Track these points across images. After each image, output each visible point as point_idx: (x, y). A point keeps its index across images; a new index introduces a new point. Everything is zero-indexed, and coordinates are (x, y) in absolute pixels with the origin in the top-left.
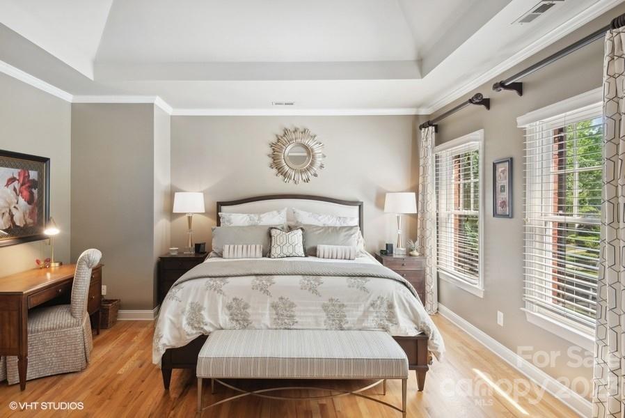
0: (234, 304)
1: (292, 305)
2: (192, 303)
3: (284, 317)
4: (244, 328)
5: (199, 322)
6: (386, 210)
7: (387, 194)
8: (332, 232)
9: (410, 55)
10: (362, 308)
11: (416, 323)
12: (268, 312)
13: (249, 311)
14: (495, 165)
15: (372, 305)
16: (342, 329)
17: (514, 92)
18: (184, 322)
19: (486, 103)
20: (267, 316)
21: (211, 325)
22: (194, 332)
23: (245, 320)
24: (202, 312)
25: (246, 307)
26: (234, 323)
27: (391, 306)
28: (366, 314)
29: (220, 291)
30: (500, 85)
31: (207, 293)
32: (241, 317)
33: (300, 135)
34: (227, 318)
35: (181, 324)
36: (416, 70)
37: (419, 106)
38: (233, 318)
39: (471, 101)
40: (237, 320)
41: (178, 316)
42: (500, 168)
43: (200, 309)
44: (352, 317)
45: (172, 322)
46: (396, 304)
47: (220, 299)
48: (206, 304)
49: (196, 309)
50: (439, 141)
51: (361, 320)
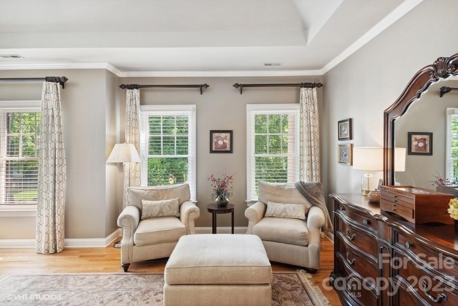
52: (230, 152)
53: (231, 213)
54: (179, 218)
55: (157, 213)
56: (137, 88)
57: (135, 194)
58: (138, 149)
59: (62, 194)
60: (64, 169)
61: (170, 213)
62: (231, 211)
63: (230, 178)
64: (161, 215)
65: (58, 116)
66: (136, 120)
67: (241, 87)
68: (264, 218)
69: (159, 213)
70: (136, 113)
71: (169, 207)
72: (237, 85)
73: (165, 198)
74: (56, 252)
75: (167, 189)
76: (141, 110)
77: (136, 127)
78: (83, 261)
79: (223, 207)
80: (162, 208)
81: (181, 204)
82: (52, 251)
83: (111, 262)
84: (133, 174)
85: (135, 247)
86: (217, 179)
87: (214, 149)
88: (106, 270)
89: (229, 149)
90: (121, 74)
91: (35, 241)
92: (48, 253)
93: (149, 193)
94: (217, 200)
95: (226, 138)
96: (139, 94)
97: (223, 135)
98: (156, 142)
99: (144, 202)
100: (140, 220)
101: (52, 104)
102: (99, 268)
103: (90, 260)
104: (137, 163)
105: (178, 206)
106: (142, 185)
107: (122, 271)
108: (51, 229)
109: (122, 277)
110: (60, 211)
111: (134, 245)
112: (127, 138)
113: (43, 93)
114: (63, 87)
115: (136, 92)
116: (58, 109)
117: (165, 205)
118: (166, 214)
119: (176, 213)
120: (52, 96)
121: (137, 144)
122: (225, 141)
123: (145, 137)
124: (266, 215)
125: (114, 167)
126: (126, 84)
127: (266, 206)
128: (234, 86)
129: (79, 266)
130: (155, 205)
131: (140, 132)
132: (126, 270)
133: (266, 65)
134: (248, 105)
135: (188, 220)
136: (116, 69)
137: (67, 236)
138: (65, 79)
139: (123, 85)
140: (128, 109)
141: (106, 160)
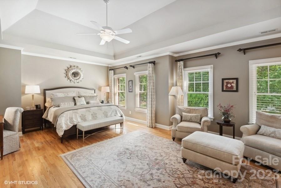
0: (82, 116)
1: (96, 114)
2: (69, 117)
3: (94, 117)
4: (85, 121)
5: (73, 122)
6: (102, 91)
7: (102, 87)
8: (92, 97)
9: (112, 54)
10: (111, 112)
11: (120, 114)
12: (90, 116)
13: (86, 117)
14: (129, 81)
15: (113, 111)
16: (107, 117)
17: (133, 68)
18: (69, 122)
19: (127, 68)
20: (91, 117)
21: (76, 122)
22: (72, 124)
23: (85, 119)
24: (73, 119)
25: (85, 116)
26: (82, 120)
27: (116, 111)
28: (111, 114)
29: (77, 113)
30: (131, 66)
31: (74, 114)
32: (84, 119)
33: (76, 68)
34: (80, 119)
35: (68, 123)
36: (113, 58)
37: (109, 64)
38: (82, 119)
39: (124, 67)
40: (83, 120)
41: (66, 121)
42: (130, 82)
43: (72, 118)
44: (109, 114)
45: (65, 123)
46: (117, 110)
47: (78, 115)
48: (74, 117)
49: (71, 119)
50: (114, 74)
51: (111, 115)
52: (237, 91)
53: (233, 127)
54: (200, 124)
55: (189, 120)
56: (182, 61)
57: (180, 109)
58: (182, 89)
59: (154, 106)
60: (155, 97)
61: (196, 120)
62: (233, 125)
63: (232, 106)
64: (191, 120)
65: (153, 76)
66: (182, 75)
67: (244, 50)
68: (256, 135)
69: (190, 120)
70: (181, 72)
71: (195, 117)
72: (240, 50)
73: (194, 113)
74: (152, 127)
75: (195, 109)
76: (184, 71)
77: (182, 79)
78: (160, 133)
79: (227, 123)
80: (191, 118)
81: (202, 117)
82: (151, 127)
83: (169, 136)
84: (180, 101)
85: (177, 131)
86: (223, 106)
87: (224, 89)
88: (167, 138)
89: (235, 90)
90: (176, 55)
91: (146, 122)
92: (150, 127)
93: (186, 109)
94: (223, 118)
95: (233, 83)
96: (183, 64)
97: (231, 81)
98: (192, 86)
99: (183, 113)
100: (181, 121)
101: (151, 72)
102: (164, 137)
103: (162, 133)
104: (182, 95)
105: (200, 118)
106: (184, 106)
107: (172, 140)
108: (151, 118)
109: (171, 142)
110: (154, 112)
111: (177, 130)
112: (178, 85)
113: (148, 68)
114: (154, 65)
115: (182, 63)
116: (152, 74)
117: (193, 116)
118: (193, 121)
119: (198, 121)
120: (151, 69)
121: (182, 87)
122: (232, 84)
123: (186, 83)
124: (258, 133)
125: (172, 97)
126: (177, 60)
127: (260, 127)
128: (238, 50)
129: (158, 134)
130: (188, 116)
131: (183, 81)
132: (174, 140)
133: (262, 33)
134: (249, 61)
135: (203, 125)
136: (173, 54)
137: (156, 122)
138: (155, 62)
139: (176, 60)
140: (178, 71)
141: (169, 93)
